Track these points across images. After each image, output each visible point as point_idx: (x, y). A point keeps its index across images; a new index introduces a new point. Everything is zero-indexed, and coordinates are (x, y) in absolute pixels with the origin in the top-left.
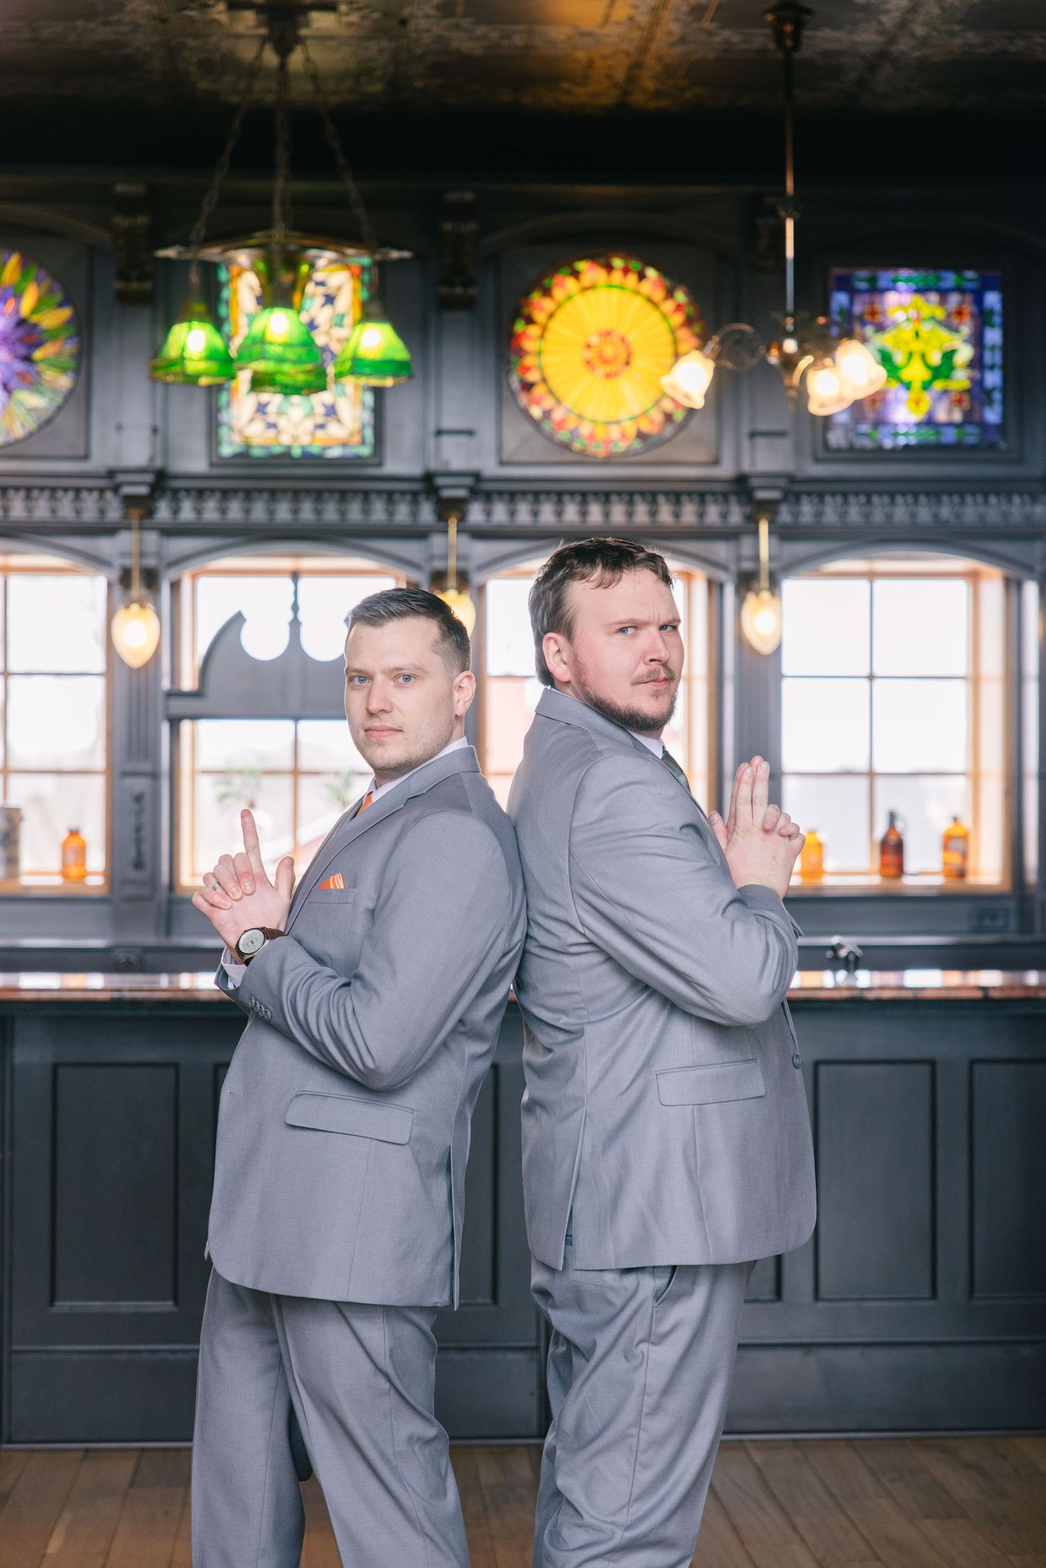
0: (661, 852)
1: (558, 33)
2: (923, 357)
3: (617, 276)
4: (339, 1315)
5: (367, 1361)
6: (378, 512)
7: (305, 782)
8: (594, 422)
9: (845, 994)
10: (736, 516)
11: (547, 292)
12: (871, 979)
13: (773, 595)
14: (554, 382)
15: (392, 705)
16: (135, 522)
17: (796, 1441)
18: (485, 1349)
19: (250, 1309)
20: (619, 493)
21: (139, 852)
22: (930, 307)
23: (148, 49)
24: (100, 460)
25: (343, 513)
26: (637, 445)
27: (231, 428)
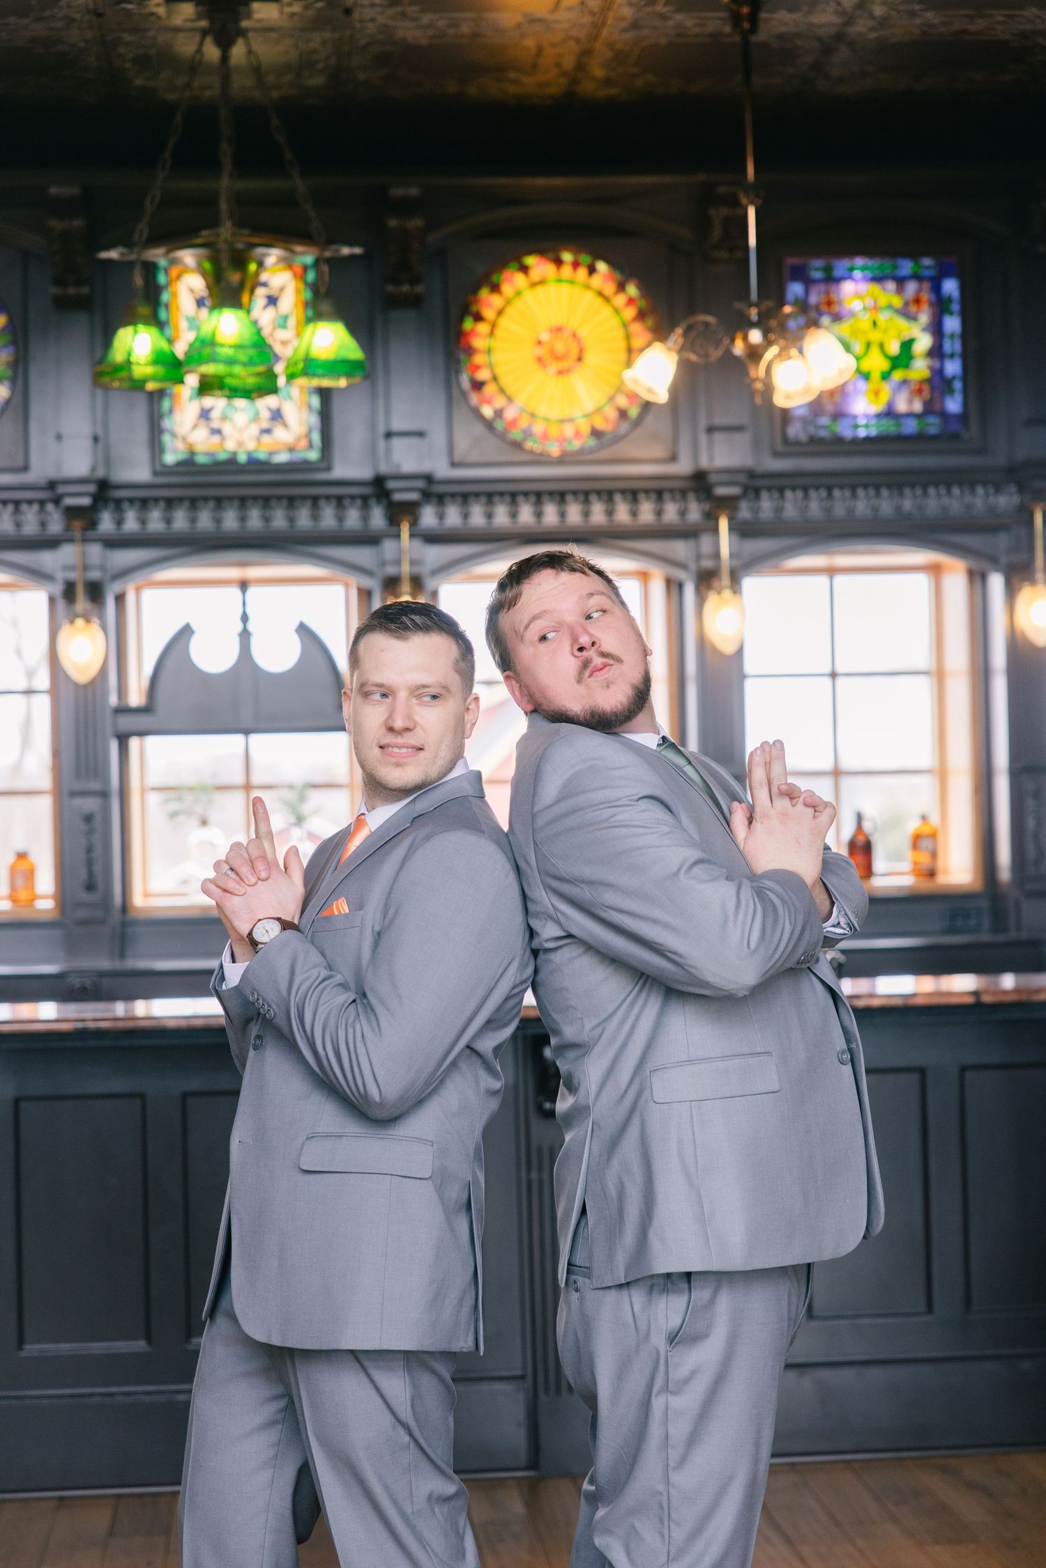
2: (882, 346)
3: (567, 270)
4: (357, 1365)
5: (387, 1412)
6: (328, 518)
8: (547, 420)
10: (695, 513)
11: (495, 288)
13: (735, 593)
14: (505, 381)
15: (416, 724)
16: (78, 534)
17: (793, 1464)
20: (575, 493)
21: (91, 874)
22: (887, 295)
23: (82, 45)
24: (39, 471)
25: (292, 520)
26: (592, 442)
27: (174, 435)
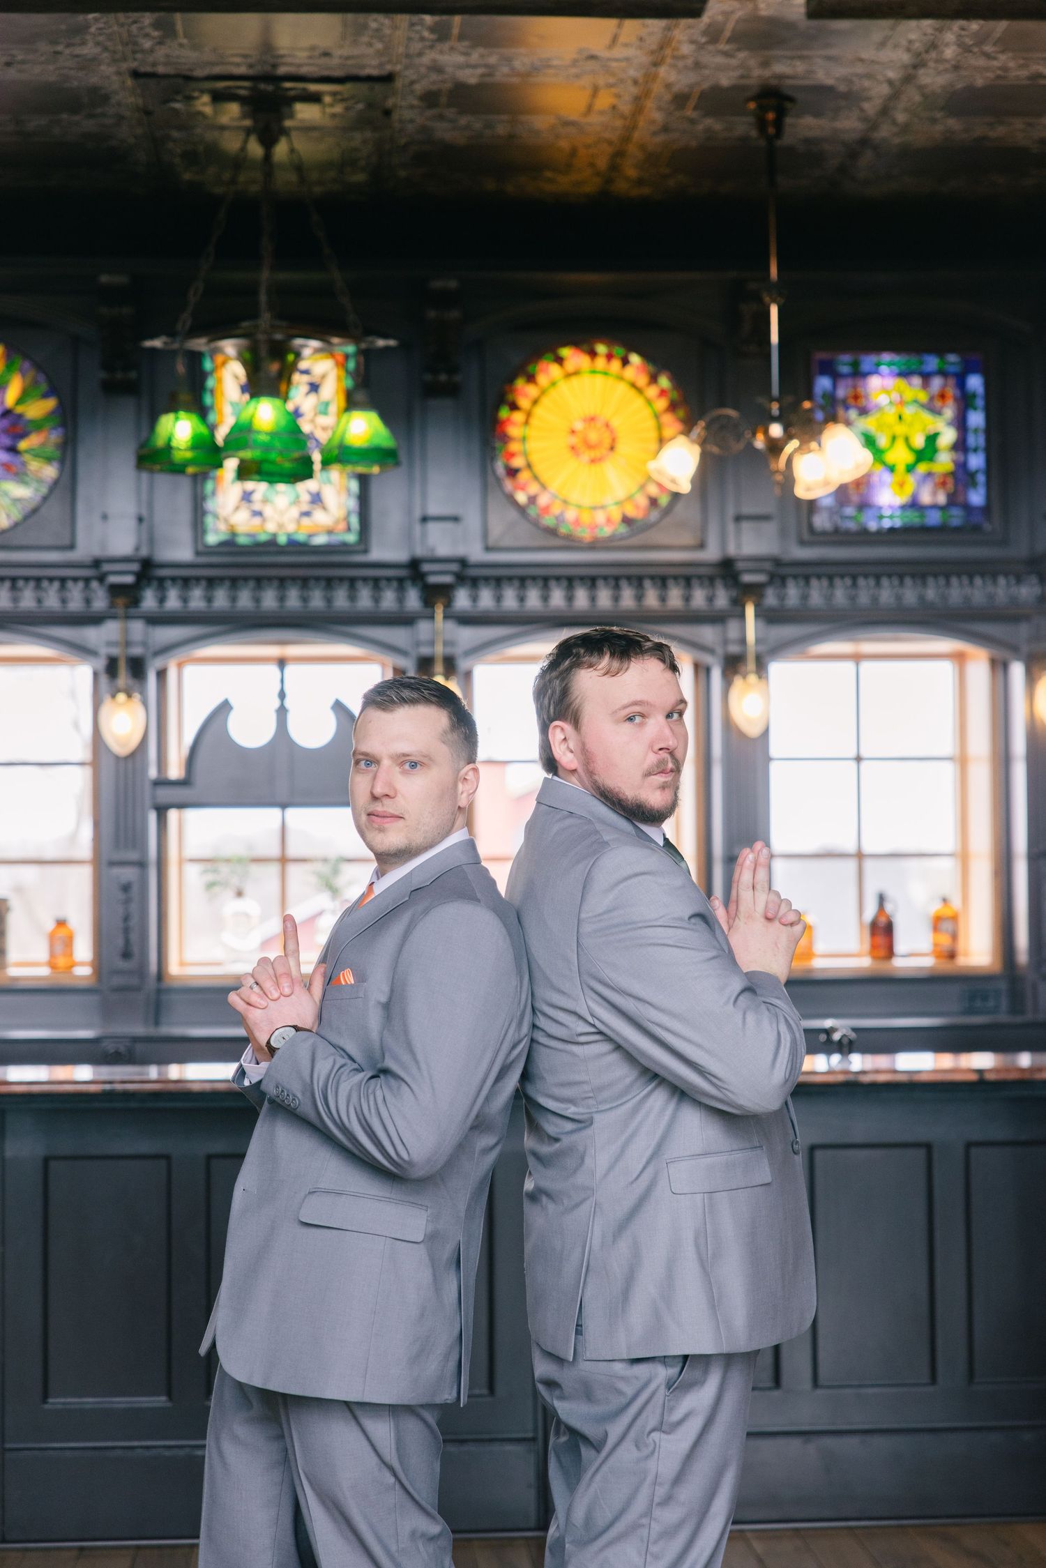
0: (670, 942)
1: (541, 123)
2: (907, 440)
3: (601, 362)
4: (348, 1412)
5: (372, 1454)
6: (365, 599)
7: (292, 869)
8: (579, 507)
9: (840, 1078)
10: (722, 599)
11: (531, 379)
12: (863, 1062)
13: (760, 677)
14: (539, 468)
15: (395, 791)
16: (120, 611)
17: (797, 1530)
18: (482, 1441)
19: (255, 1404)
20: (605, 578)
21: (127, 942)
22: (913, 390)
23: (132, 141)
24: (86, 549)
25: (329, 600)
26: (623, 529)
27: (216, 516)
